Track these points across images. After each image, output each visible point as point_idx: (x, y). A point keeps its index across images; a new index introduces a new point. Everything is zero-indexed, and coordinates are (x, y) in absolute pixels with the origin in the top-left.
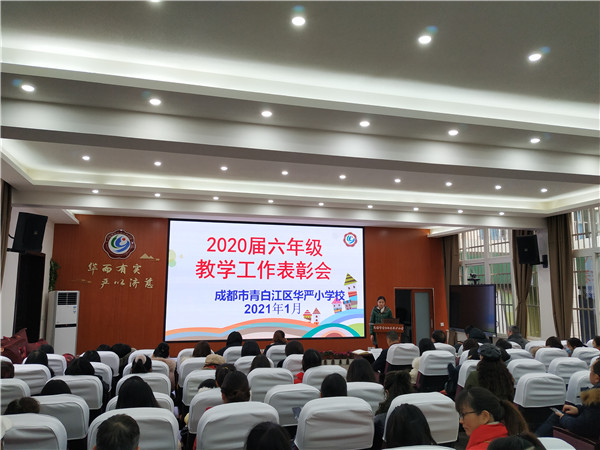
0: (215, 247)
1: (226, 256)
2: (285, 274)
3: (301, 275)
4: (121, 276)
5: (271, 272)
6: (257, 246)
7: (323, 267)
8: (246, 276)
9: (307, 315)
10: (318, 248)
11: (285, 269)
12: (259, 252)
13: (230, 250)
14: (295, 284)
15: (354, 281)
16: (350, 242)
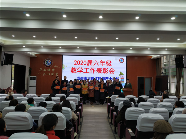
0: (76, 63)
1: (80, 66)
2: (99, 72)
3: (104, 72)
4: (48, 72)
5: (94, 71)
6: (90, 63)
8: (86, 72)
10: (110, 63)
15: (123, 74)
16: (121, 61)
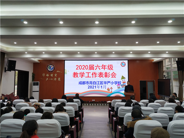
0: (78, 68)
1: (82, 71)
2: (101, 76)
3: (106, 76)
4: (51, 77)
5: (96, 75)
6: (92, 67)
7: (113, 73)
8: (88, 77)
9: (108, 89)
10: (112, 68)
11: (101, 74)
12: (92, 69)
13: (83, 69)
14: (104, 79)
15: (125, 78)
16: (123, 65)
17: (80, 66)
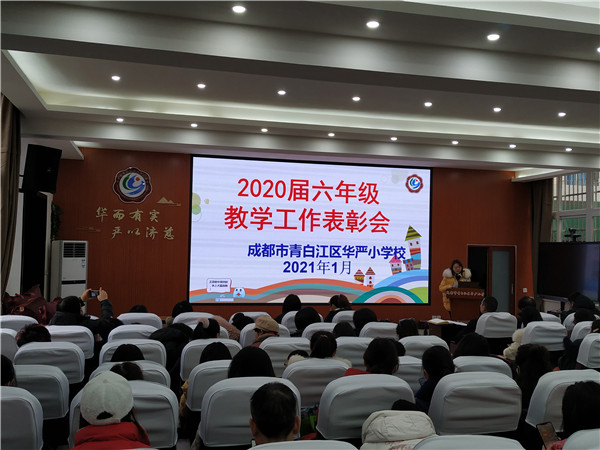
0: (248, 191)
1: (261, 202)
2: (333, 225)
3: (352, 226)
4: (134, 224)
5: (315, 222)
6: (299, 190)
7: (379, 217)
8: (286, 227)
9: (359, 276)
10: (374, 194)
11: (333, 220)
12: (301, 198)
13: (265, 195)
14: (344, 237)
15: (418, 235)
16: (413, 187)
17: (256, 184)
